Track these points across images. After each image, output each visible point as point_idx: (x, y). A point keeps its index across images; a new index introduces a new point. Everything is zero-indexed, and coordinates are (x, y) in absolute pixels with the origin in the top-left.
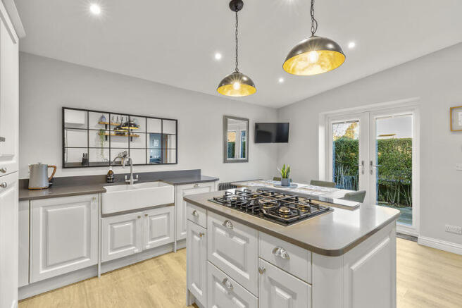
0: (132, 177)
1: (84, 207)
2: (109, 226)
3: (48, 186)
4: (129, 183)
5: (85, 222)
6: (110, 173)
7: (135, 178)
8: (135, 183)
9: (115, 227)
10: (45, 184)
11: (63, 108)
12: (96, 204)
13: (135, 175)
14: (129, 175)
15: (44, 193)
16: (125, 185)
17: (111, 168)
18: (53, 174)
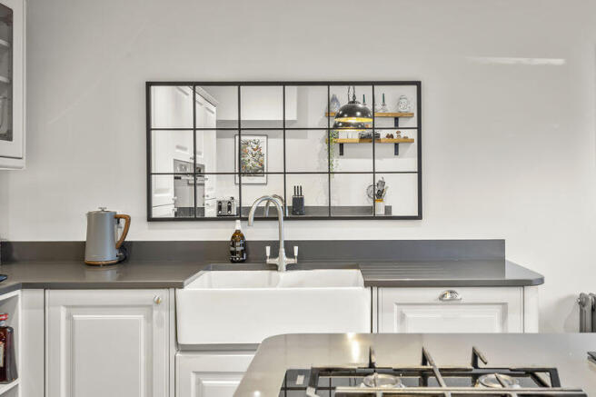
0: (282, 251)
1: (139, 317)
2: (193, 378)
3: (115, 259)
4: (275, 267)
5: (142, 358)
6: (238, 235)
7: (290, 254)
8: (290, 267)
9: (207, 382)
10: (110, 254)
11: (149, 85)
12: (165, 314)
13: (289, 245)
14: (275, 246)
15: (109, 275)
16: (266, 273)
17: (238, 225)
18: (125, 234)
